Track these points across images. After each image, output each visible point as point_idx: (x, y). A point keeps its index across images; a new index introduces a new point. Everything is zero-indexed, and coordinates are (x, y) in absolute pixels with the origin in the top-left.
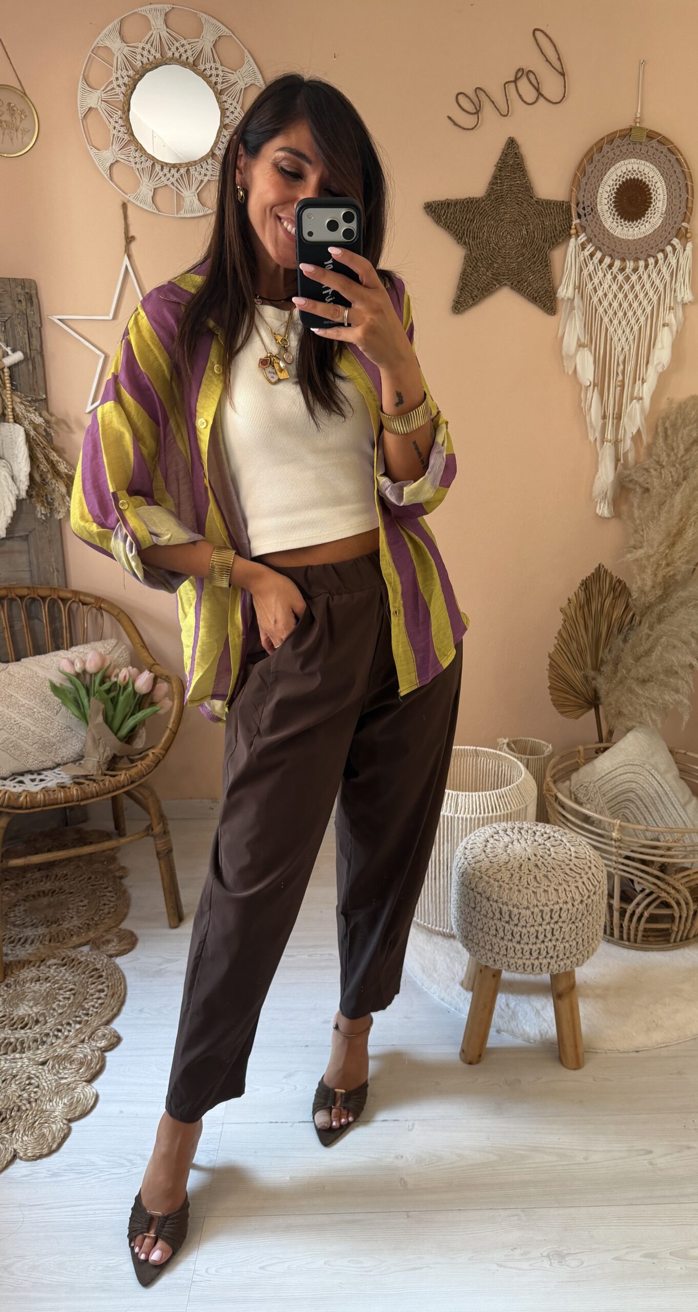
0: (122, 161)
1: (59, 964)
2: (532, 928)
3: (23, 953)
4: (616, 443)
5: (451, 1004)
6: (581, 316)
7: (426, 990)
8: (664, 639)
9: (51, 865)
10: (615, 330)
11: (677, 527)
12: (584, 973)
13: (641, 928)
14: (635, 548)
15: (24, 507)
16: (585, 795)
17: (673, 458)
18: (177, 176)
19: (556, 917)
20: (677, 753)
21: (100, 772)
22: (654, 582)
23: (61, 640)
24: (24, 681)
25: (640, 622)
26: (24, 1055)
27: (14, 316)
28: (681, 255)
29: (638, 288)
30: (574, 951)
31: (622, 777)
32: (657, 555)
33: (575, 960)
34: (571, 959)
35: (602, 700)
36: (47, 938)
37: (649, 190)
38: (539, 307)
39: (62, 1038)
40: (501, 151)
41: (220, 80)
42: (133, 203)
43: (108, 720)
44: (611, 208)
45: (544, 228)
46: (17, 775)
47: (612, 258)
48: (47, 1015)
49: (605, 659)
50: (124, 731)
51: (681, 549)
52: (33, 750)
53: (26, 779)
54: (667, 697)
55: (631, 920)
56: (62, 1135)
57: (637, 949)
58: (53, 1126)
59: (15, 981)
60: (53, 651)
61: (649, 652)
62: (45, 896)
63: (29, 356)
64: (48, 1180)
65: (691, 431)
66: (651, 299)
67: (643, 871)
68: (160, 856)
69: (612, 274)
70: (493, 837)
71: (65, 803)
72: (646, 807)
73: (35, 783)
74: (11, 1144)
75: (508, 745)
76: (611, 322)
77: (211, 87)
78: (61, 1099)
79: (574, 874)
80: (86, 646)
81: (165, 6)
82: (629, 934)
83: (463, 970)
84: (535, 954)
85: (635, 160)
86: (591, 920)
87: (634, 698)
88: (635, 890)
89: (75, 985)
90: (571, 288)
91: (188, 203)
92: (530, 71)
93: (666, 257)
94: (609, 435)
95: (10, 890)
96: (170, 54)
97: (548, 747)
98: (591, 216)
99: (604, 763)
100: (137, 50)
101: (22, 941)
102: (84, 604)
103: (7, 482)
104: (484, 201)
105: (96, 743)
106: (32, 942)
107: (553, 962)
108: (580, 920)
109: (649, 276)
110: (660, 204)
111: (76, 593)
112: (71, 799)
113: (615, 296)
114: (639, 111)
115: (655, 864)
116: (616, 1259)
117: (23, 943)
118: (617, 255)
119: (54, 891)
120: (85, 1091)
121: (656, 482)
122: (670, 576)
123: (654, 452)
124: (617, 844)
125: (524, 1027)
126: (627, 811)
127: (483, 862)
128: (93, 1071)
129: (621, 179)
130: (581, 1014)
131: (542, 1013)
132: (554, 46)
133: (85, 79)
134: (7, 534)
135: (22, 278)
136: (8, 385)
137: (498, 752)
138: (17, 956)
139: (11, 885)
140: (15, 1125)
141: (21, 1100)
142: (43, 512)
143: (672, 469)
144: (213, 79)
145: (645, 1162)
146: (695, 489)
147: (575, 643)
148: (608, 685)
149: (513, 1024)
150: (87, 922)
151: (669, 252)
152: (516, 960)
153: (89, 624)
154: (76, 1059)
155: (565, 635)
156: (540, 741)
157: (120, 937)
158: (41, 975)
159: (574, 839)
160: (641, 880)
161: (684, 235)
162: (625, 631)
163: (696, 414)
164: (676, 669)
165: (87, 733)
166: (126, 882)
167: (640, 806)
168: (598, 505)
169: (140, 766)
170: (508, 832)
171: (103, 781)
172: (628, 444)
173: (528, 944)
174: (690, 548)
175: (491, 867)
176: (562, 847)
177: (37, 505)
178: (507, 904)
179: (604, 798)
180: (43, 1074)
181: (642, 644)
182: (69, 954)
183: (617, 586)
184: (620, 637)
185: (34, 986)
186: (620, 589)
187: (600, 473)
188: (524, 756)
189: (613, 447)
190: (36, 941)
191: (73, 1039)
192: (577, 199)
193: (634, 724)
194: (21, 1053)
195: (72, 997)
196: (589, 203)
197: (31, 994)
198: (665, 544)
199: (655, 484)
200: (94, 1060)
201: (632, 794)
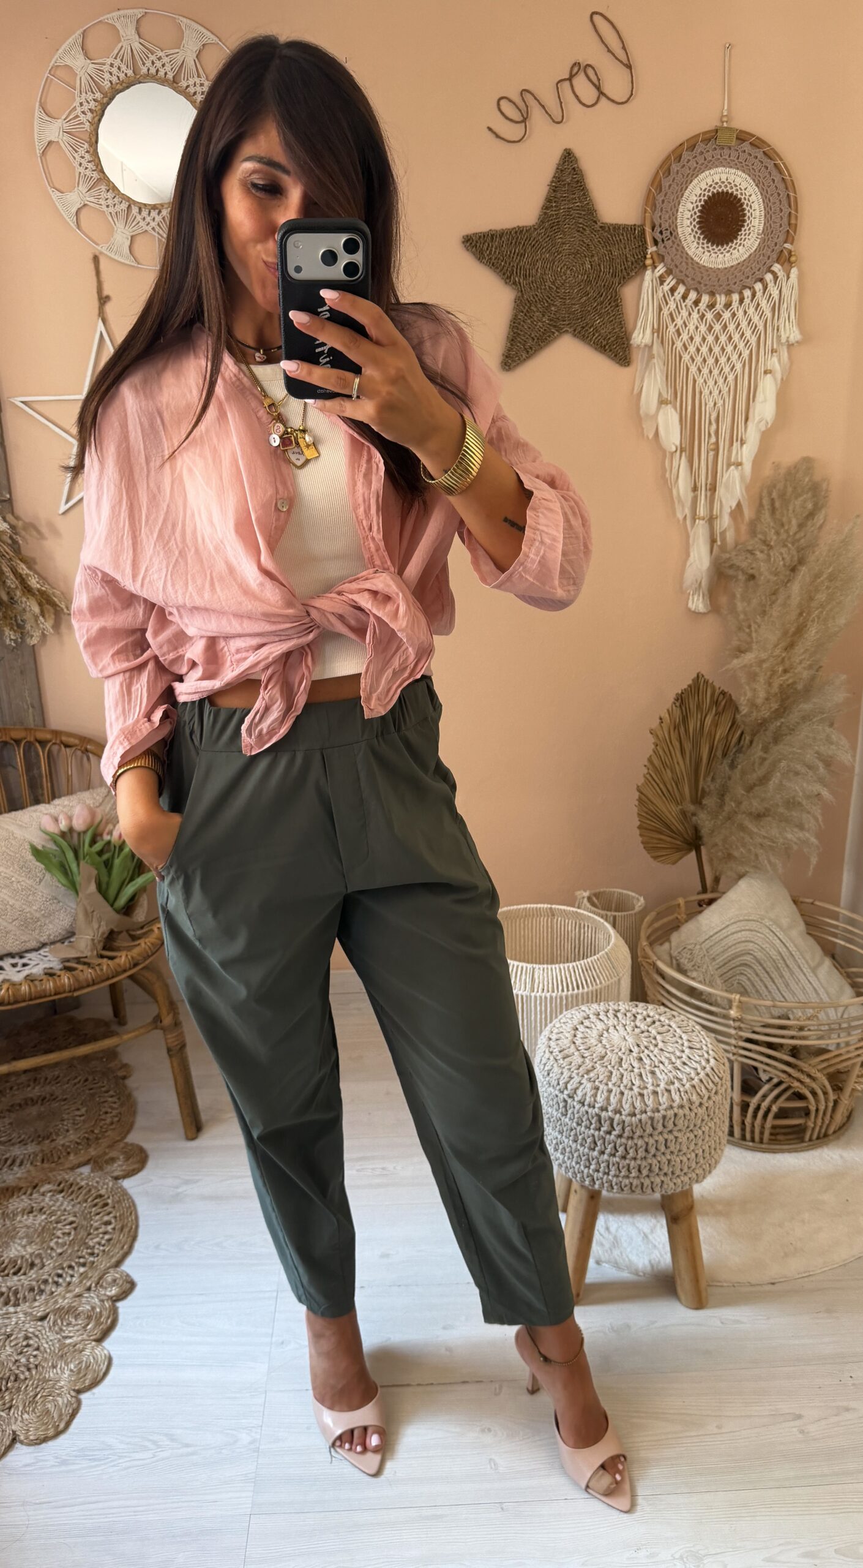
0: (91, 204)
1: (55, 1191)
2: (641, 1140)
3: (11, 1177)
4: (711, 520)
6: (662, 367)
8: (783, 764)
10: (705, 381)
11: (795, 625)
12: (703, 1189)
13: (768, 1124)
14: (741, 650)
16: (690, 960)
17: (784, 536)
18: (158, 218)
19: (670, 1125)
20: (802, 902)
21: (95, 952)
22: (768, 692)
23: (40, 791)
25: (751, 742)
26: (19, 1308)
28: (784, 284)
29: (731, 327)
30: (694, 1165)
31: (735, 936)
32: (772, 659)
33: (694, 1176)
34: (690, 1176)
35: (705, 839)
36: (39, 1158)
37: (742, 205)
38: (609, 357)
39: (64, 1285)
40: (556, 166)
42: (107, 256)
43: (102, 889)
44: (696, 229)
45: (612, 260)
47: (698, 293)
48: (44, 1255)
49: (707, 790)
50: (122, 901)
51: (802, 651)
52: (14, 928)
53: (7, 964)
54: (789, 836)
55: (755, 1116)
56: (70, 1411)
57: (764, 1151)
58: (59, 1399)
59: (4, 1213)
60: (32, 804)
61: (764, 780)
62: (33, 1105)
64: (57, 1469)
65: (805, 501)
66: (748, 341)
67: (769, 1057)
68: (171, 1053)
69: (698, 312)
70: (582, 1023)
71: (55, 995)
72: (767, 972)
73: (18, 969)
74: (9, 1424)
75: (589, 899)
76: (700, 371)
78: (67, 1364)
79: (688, 1070)
80: (71, 797)
81: (137, 11)
82: (752, 1132)
84: (645, 1172)
85: (723, 168)
86: (713, 1127)
87: (747, 839)
88: (760, 1079)
89: (75, 1216)
90: (648, 331)
92: (589, 65)
93: (765, 288)
94: (702, 511)
96: (144, 70)
97: (639, 900)
98: (670, 241)
99: (711, 919)
100: (104, 68)
101: (9, 1162)
102: (67, 746)
104: (535, 229)
105: (88, 915)
106: (21, 1163)
107: (667, 1179)
108: (700, 1128)
109: (745, 312)
110: (755, 222)
111: (56, 733)
112: (62, 990)
113: (704, 339)
114: (726, 108)
115: (785, 1048)
116: (768, 1560)
117: (11, 1165)
118: (704, 288)
119: (44, 1098)
120: (93, 1353)
121: (764, 567)
122: (788, 685)
123: (758, 530)
124: (737, 1024)
125: (630, 1256)
126: (744, 978)
127: (574, 1057)
128: (103, 1327)
129: (706, 194)
130: (701, 1238)
131: (650, 1237)
132: (618, 32)
133: (43, 106)
137: (576, 910)
138: (4, 1182)
140: (12, 1400)
141: (18, 1367)
142: (12, 637)
143: (784, 550)
145: (794, 1429)
146: (817, 576)
147: (669, 771)
148: (712, 822)
149: (616, 1252)
150: (86, 1135)
151: (768, 281)
152: (620, 1179)
153: (73, 771)
154: (82, 1312)
155: (656, 762)
156: (630, 893)
157: (125, 1153)
158: (34, 1205)
159: (685, 1022)
160: (767, 1068)
161: (787, 259)
162: (731, 754)
163: (810, 480)
164: (800, 800)
165: (77, 905)
166: (131, 1083)
167: (759, 972)
168: (691, 597)
169: (143, 945)
170: (601, 1017)
171: (99, 965)
172: (725, 522)
173: (635, 1159)
174: (813, 649)
175: (583, 1063)
176: (670, 1034)
177: (5, 629)
178: (606, 1110)
179: (714, 963)
180: (44, 1332)
181: (754, 770)
182: (67, 1177)
183: (720, 699)
184: (725, 761)
185: (26, 1220)
186: (723, 703)
187: (691, 559)
188: (609, 913)
189: (707, 525)
190: (25, 1162)
191: (77, 1286)
192: (652, 222)
193: (748, 869)
194: (15, 1305)
195: (73, 1232)
196: (667, 226)
197: (24, 1230)
198: (781, 646)
199: (762, 569)
200: (104, 1313)
201: (748, 958)
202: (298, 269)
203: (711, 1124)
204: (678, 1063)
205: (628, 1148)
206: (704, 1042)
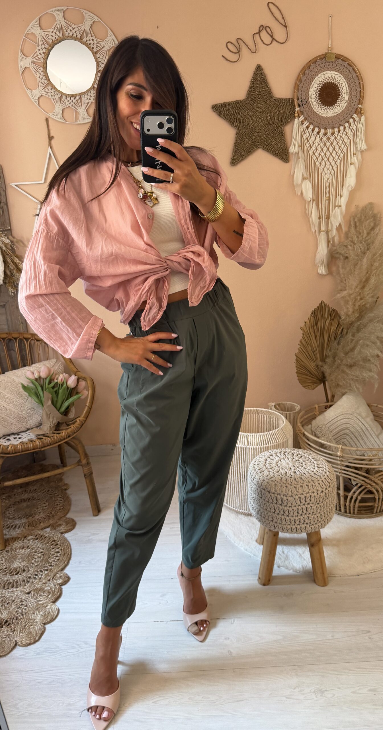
0: (44, 95)
1: (34, 539)
2: (295, 507)
3: (15, 533)
4: (327, 232)
5: (251, 553)
6: (303, 163)
7: (237, 545)
8: (361, 342)
9: (27, 484)
10: (323, 168)
11: (365, 277)
12: (325, 532)
13: (357, 506)
14: (341, 290)
15: (2, 289)
16: (320, 432)
17: (361, 239)
18: (75, 101)
19: (308, 501)
20: (372, 406)
21: (51, 432)
22: (354, 309)
23: (26, 361)
24: (8, 384)
25: (347, 333)
26: (18, 589)
28: (358, 123)
29: (335, 144)
30: (320, 519)
31: (341, 421)
32: (355, 294)
33: (320, 524)
34: (318, 524)
35: (327, 378)
36: (27, 525)
37: (338, 88)
38: (279, 159)
39: (38, 579)
40: (253, 72)
41: (95, 46)
42: (52, 118)
43: (54, 403)
44: (317, 100)
45: (279, 114)
46: (6, 436)
47: (319, 128)
48: (29, 566)
49: (328, 355)
50: (63, 409)
51: (368, 289)
52: (14, 422)
53: (11, 438)
54: (365, 374)
55: (350, 502)
56: (41, 632)
57: (355, 518)
58: (36, 627)
59: (11, 548)
61: (353, 349)
62: (25, 502)
64: (34, 657)
65: (370, 222)
66: (342, 150)
67: (356, 474)
68: (86, 477)
69: (319, 137)
70: (269, 457)
71: (33, 449)
72: (356, 437)
73: (17, 440)
74: (14, 638)
75: (275, 406)
76: (321, 164)
77: (90, 50)
78: (39, 612)
79: (317, 476)
80: (40, 363)
81: (63, 8)
82: (350, 510)
83: (257, 533)
84: (297, 522)
85: (329, 71)
86: (328, 502)
87: (346, 376)
88: (352, 485)
89: (43, 550)
90: (297, 146)
91: (82, 115)
93: (350, 125)
94: (323, 228)
95: (5, 499)
96: (67, 34)
97: (297, 406)
98: (306, 105)
99: (330, 414)
100: (49, 33)
101: (13, 527)
102: (37, 340)
104: (245, 101)
105: (48, 416)
106: (19, 527)
107: (307, 526)
108: (322, 502)
109: (341, 137)
110: (345, 96)
111: (32, 335)
112: (36, 447)
113: (322, 149)
114: (330, 44)
115: (363, 469)
116: (354, 692)
117: (14, 528)
118: (322, 126)
119: (30, 499)
120: (51, 608)
121: (351, 253)
122: (363, 306)
123: (349, 236)
124: (341, 459)
125: (293, 564)
126: (345, 440)
127: (265, 472)
128: (56, 596)
129: (322, 83)
130: (325, 555)
131: (303, 555)
133: (22, 51)
137: (269, 410)
138: (12, 535)
139: (6, 497)
140: (15, 628)
141: (18, 614)
142: (12, 291)
143: (360, 245)
144: (92, 46)
145: (367, 637)
146: (375, 255)
147: (309, 347)
148: (330, 369)
149: (287, 562)
150: (48, 515)
151: (351, 122)
152: (287, 526)
153: (41, 351)
154: (46, 590)
155: (303, 342)
156: (293, 403)
157: (66, 522)
158: (25, 545)
159: (316, 457)
160: (355, 479)
161: (359, 112)
162: (338, 338)
163: (372, 213)
164: (369, 358)
165: (43, 411)
166: (69, 492)
167: (352, 437)
168: (319, 268)
169: (72, 427)
170: (278, 455)
171: (53, 437)
172: (334, 233)
173: (293, 516)
174: (373, 289)
175: (269, 474)
176: (309, 461)
177: (9, 288)
178: (280, 494)
179: (331, 434)
180: (29, 599)
181: (348, 345)
182: (39, 533)
183: (332, 313)
184: (335, 342)
185: (21, 551)
186: (334, 314)
187: (319, 250)
188: (284, 412)
189: (326, 234)
190: (21, 527)
191: (44, 579)
192: (298, 97)
193: (346, 391)
194: (16, 588)
195: (42, 556)
196: (304, 98)
197: (20, 555)
198: (359, 287)
199: (351, 254)
200: (56, 590)
201: (347, 431)
202: (148, 130)
204: (312, 474)
205: (290, 512)
206: (324, 464)
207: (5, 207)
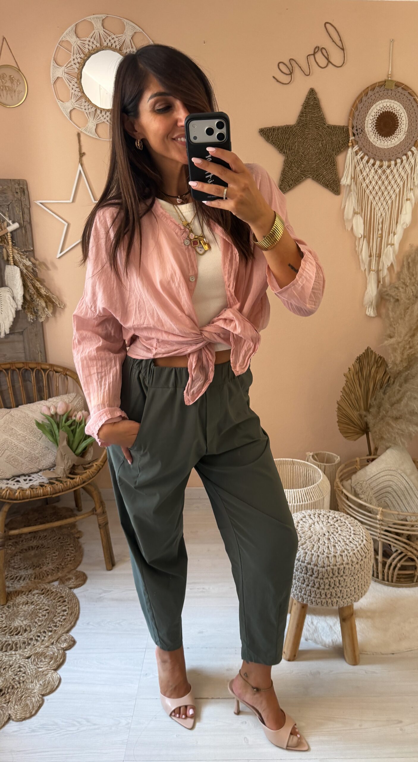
0: (77, 108)
1: (40, 593)
2: (327, 580)
3: (18, 586)
4: (378, 272)
6: (355, 196)
8: (409, 393)
10: (377, 203)
11: (416, 325)
12: (359, 604)
13: (396, 573)
14: (389, 337)
15: (21, 315)
16: (361, 489)
17: (413, 280)
19: (341, 573)
20: (417, 462)
21: (65, 475)
22: (402, 358)
23: (43, 394)
24: (20, 420)
25: (394, 382)
26: (17, 652)
27: (13, 202)
28: (417, 157)
29: (390, 177)
30: (353, 593)
31: (384, 478)
32: (404, 342)
33: (353, 598)
34: (351, 598)
35: (371, 429)
36: (33, 577)
37: (397, 118)
38: (330, 190)
39: (40, 641)
40: (306, 96)
42: (84, 133)
43: (70, 444)
44: (374, 129)
45: (332, 143)
46: (15, 477)
47: (374, 160)
48: (31, 626)
49: (372, 404)
50: (80, 449)
52: (26, 462)
53: (21, 479)
54: (411, 429)
55: (389, 569)
56: (38, 705)
57: (393, 586)
58: (33, 699)
59: (13, 604)
60: (38, 400)
61: (399, 401)
62: (32, 550)
63: (23, 225)
64: (29, 734)
66: (399, 184)
67: (396, 539)
68: (100, 527)
69: (374, 170)
70: (302, 520)
71: (43, 496)
72: (399, 496)
73: (27, 482)
74: (7, 710)
75: (313, 456)
76: (374, 198)
78: (38, 681)
79: (352, 545)
80: (57, 397)
81: (102, 15)
82: (388, 576)
84: (329, 596)
85: (388, 100)
86: (363, 574)
87: (391, 430)
88: (392, 550)
89: (49, 607)
90: (349, 178)
92: (323, 48)
93: (408, 158)
94: (373, 267)
95: (12, 546)
96: (105, 44)
97: (337, 458)
98: (361, 134)
99: (373, 469)
100: (86, 42)
101: (18, 578)
102: (56, 372)
103: (10, 300)
104: (295, 127)
105: (63, 456)
106: (24, 579)
107: (339, 600)
108: (356, 575)
109: (398, 170)
110: (404, 126)
111: (52, 366)
112: (47, 494)
113: (377, 183)
114: (390, 70)
115: (403, 535)
117: (19, 580)
118: (377, 158)
119: (39, 546)
120: (52, 676)
121: (403, 295)
122: (412, 355)
123: (401, 277)
124: (381, 522)
125: (322, 637)
126: (387, 499)
128: (58, 663)
129: (380, 112)
130: (357, 629)
131: (333, 628)
132: (338, 32)
133: (55, 60)
134: (10, 331)
135: (18, 178)
136: (10, 243)
137: (306, 462)
138: (15, 588)
139: (13, 543)
140: (10, 698)
141: (14, 682)
142: (32, 318)
143: (413, 288)
145: (397, 728)
147: (353, 395)
148: (374, 420)
149: (315, 635)
150: (57, 566)
151: (409, 155)
152: (317, 599)
153: (59, 384)
154: (48, 655)
155: (347, 390)
156: (333, 454)
157: (76, 576)
158: (29, 600)
159: (353, 522)
160: (395, 545)
162: (384, 387)
164: (416, 411)
165: (57, 451)
166: (81, 540)
167: (394, 496)
168: (367, 309)
169: (88, 472)
170: (311, 517)
171: (66, 482)
172: (385, 272)
173: (324, 589)
176: (345, 527)
177: (28, 314)
178: (310, 564)
179: (372, 491)
180: (28, 665)
181: (394, 396)
182: (46, 587)
183: (379, 360)
184: (381, 391)
185: (24, 608)
186: (381, 361)
187: (368, 290)
188: (322, 464)
189: (376, 274)
190: (26, 578)
191: (47, 642)
192: (352, 124)
193: (390, 444)
194: (15, 650)
195: (47, 615)
196: (360, 127)
197: (23, 613)
198: (408, 335)
199: (402, 297)
200: (59, 656)
201: (390, 489)
202: (195, 138)
203: (362, 573)
204: (348, 542)
205: (320, 584)
206: (361, 531)
207: (28, 226)
